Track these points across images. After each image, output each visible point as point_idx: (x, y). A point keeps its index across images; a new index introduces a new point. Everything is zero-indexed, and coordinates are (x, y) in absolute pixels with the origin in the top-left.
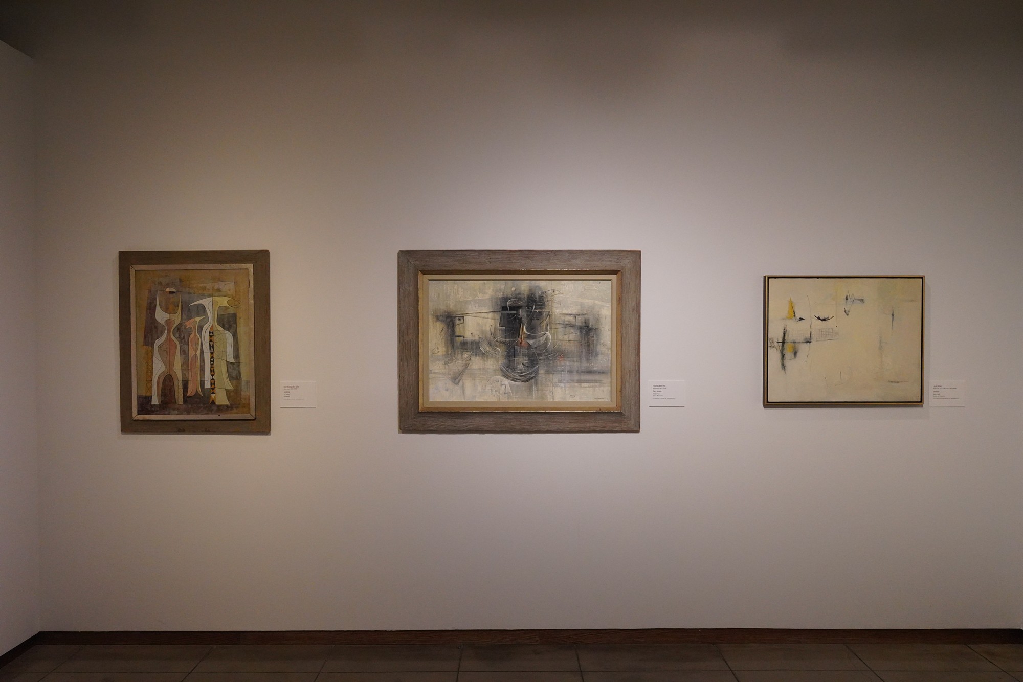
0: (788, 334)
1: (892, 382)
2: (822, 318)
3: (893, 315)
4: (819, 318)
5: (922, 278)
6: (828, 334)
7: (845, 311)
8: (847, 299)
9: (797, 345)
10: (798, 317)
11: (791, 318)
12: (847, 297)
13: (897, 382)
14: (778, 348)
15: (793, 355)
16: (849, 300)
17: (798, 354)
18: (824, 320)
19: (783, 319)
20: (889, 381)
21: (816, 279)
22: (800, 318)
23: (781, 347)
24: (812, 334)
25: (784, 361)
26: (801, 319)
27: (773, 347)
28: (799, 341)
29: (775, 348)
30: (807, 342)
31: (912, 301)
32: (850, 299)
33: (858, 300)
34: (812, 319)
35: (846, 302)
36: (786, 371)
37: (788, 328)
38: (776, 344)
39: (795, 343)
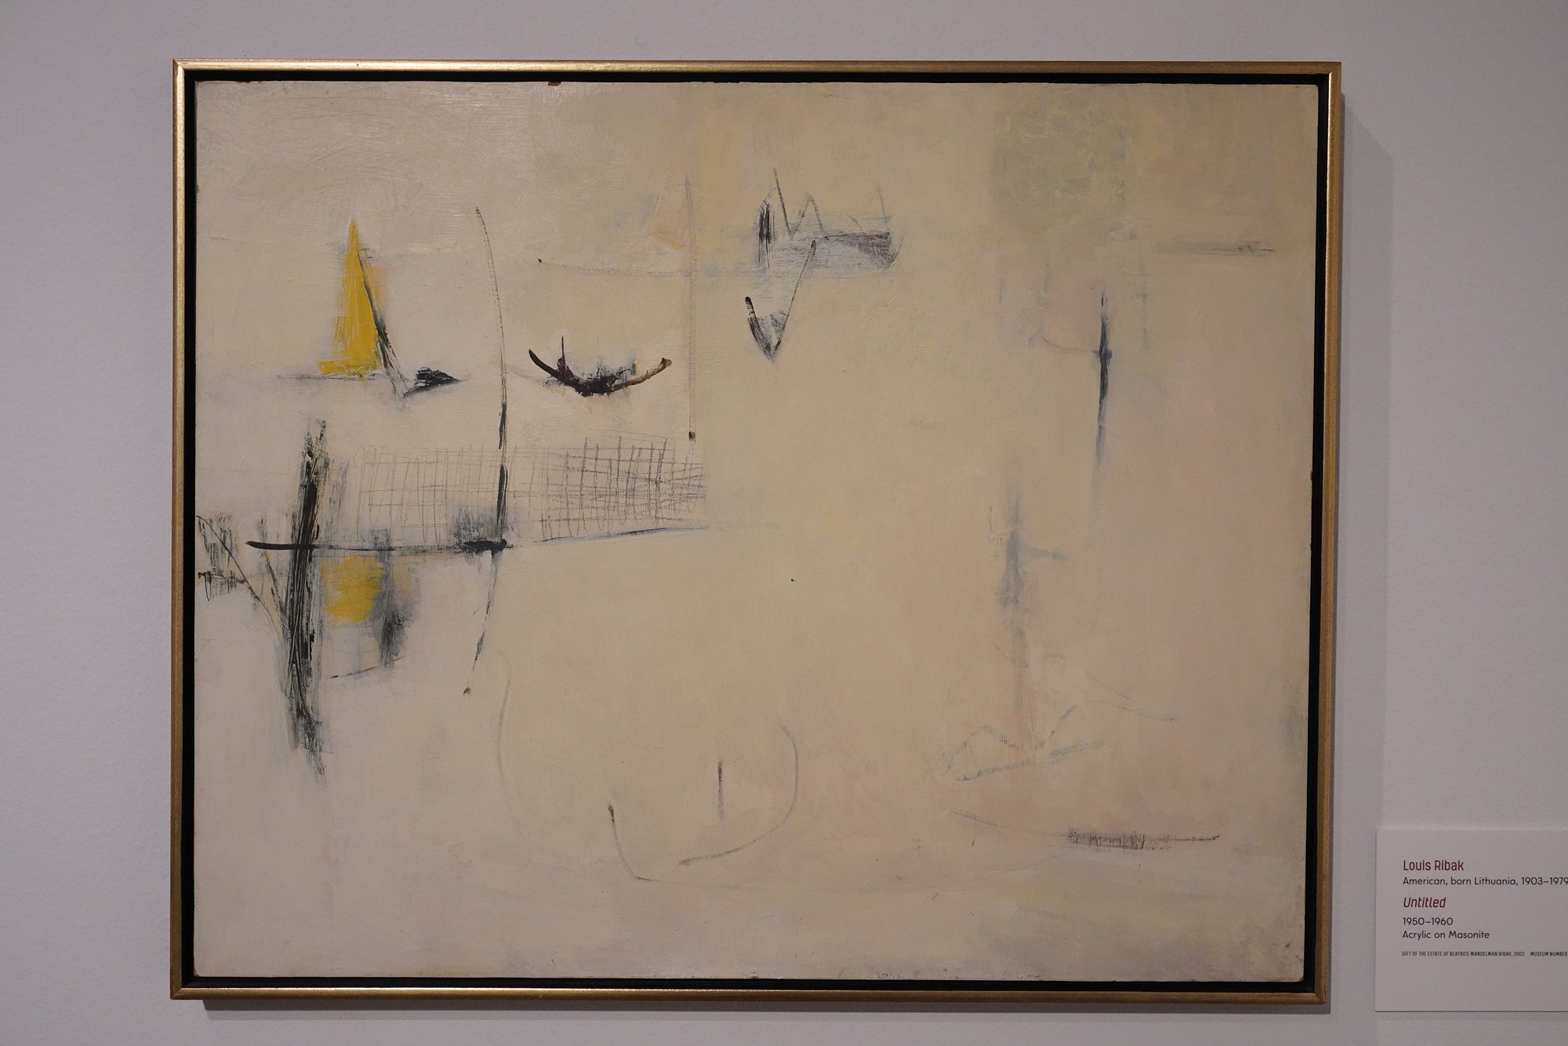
0: (341, 489)
1: (1094, 839)
2: (584, 370)
3: (1104, 356)
4: (562, 375)
5: (1317, 78)
6: (631, 493)
7: (754, 325)
8: (765, 232)
9: (399, 564)
10: (409, 360)
11: (357, 374)
12: (765, 220)
13: (1133, 843)
14: (264, 585)
15: (371, 645)
16: (781, 239)
17: (412, 634)
18: (601, 385)
19: (302, 378)
20: (1074, 837)
21: (542, 86)
22: (423, 375)
23: (283, 583)
24: (512, 486)
25: (312, 682)
26: (432, 379)
27: (232, 582)
28: (417, 541)
29: (241, 592)
30: (477, 546)
31: (1247, 248)
32: (792, 231)
33: (844, 238)
34: (513, 382)
35: (760, 258)
36: (326, 758)
37: (336, 448)
38: (250, 560)
39: (384, 550)
